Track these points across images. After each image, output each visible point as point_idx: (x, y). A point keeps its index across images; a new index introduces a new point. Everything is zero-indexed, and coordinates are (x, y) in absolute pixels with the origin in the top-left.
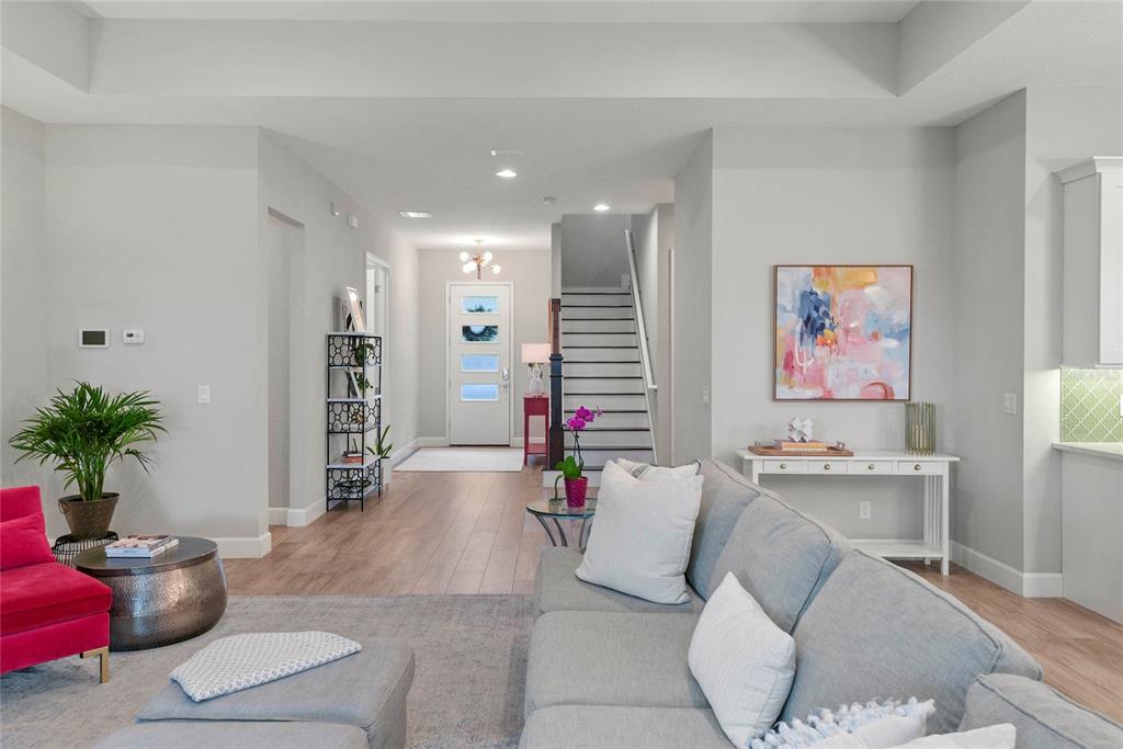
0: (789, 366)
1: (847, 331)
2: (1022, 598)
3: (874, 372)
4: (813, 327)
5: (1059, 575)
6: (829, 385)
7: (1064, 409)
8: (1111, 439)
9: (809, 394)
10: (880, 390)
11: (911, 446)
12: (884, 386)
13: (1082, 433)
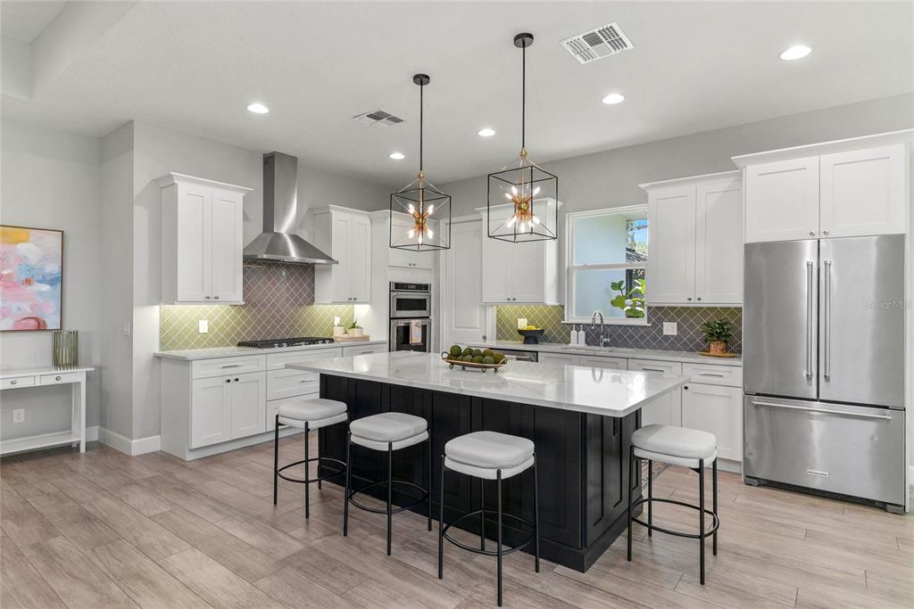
2: (130, 457)
3: (28, 309)
5: (159, 437)
7: (162, 331)
8: (193, 347)
10: (33, 322)
11: (57, 363)
12: (37, 319)
13: (174, 345)
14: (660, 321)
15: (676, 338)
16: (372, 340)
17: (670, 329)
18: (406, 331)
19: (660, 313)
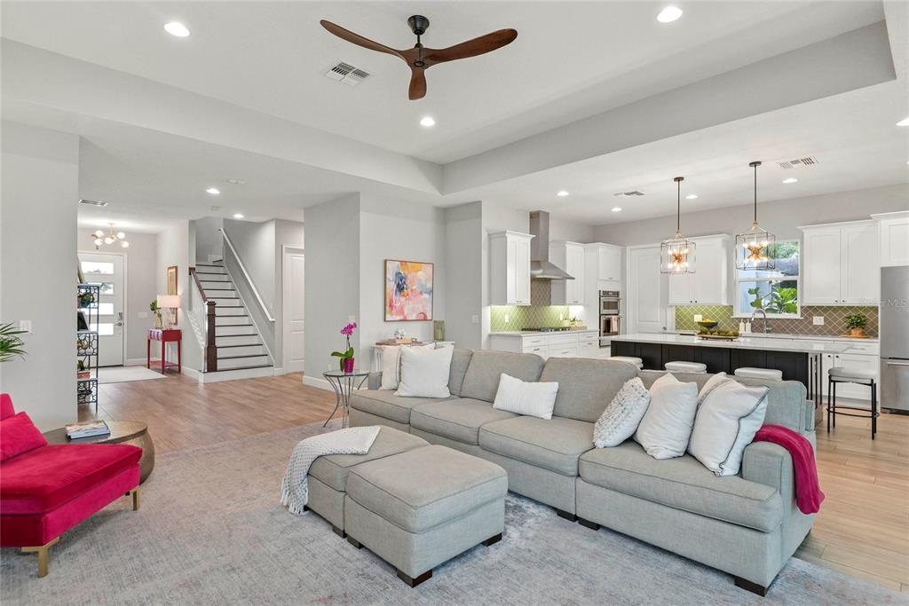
0: (391, 306)
1: (412, 290)
3: (421, 308)
4: (400, 288)
6: (406, 313)
7: (492, 320)
8: (503, 329)
9: (398, 318)
10: (422, 316)
11: (435, 338)
14: (811, 316)
15: (823, 326)
16: (588, 329)
17: (818, 321)
18: (608, 323)
19: (811, 310)
